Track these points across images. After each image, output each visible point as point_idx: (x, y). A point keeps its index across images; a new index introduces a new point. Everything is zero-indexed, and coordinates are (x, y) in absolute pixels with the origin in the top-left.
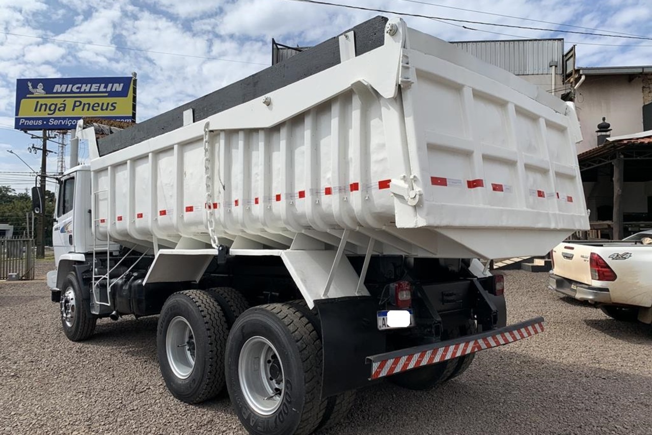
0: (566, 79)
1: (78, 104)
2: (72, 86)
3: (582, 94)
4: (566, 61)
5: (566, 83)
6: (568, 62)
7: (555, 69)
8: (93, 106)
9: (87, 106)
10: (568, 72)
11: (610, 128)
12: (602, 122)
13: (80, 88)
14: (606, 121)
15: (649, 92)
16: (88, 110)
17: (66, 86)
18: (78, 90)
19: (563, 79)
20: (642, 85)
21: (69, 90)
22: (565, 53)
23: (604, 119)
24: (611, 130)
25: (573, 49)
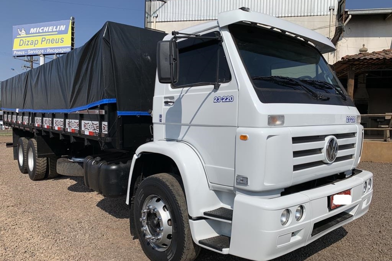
0: (340, 18)
1: (44, 39)
2: (39, 29)
3: (350, 28)
4: (341, 6)
5: (339, 21)
7: (333, 11)
8: (52, 41)
9: (48, 41)
10: (341, 13)
12: (362, 47)
13: (43, 30)
14: (365, 47)
16: (49, 43)
17: (36, 29)
18: (42, 31)
19: (338, 18)
21: (37, 32)
23: (364, 45)
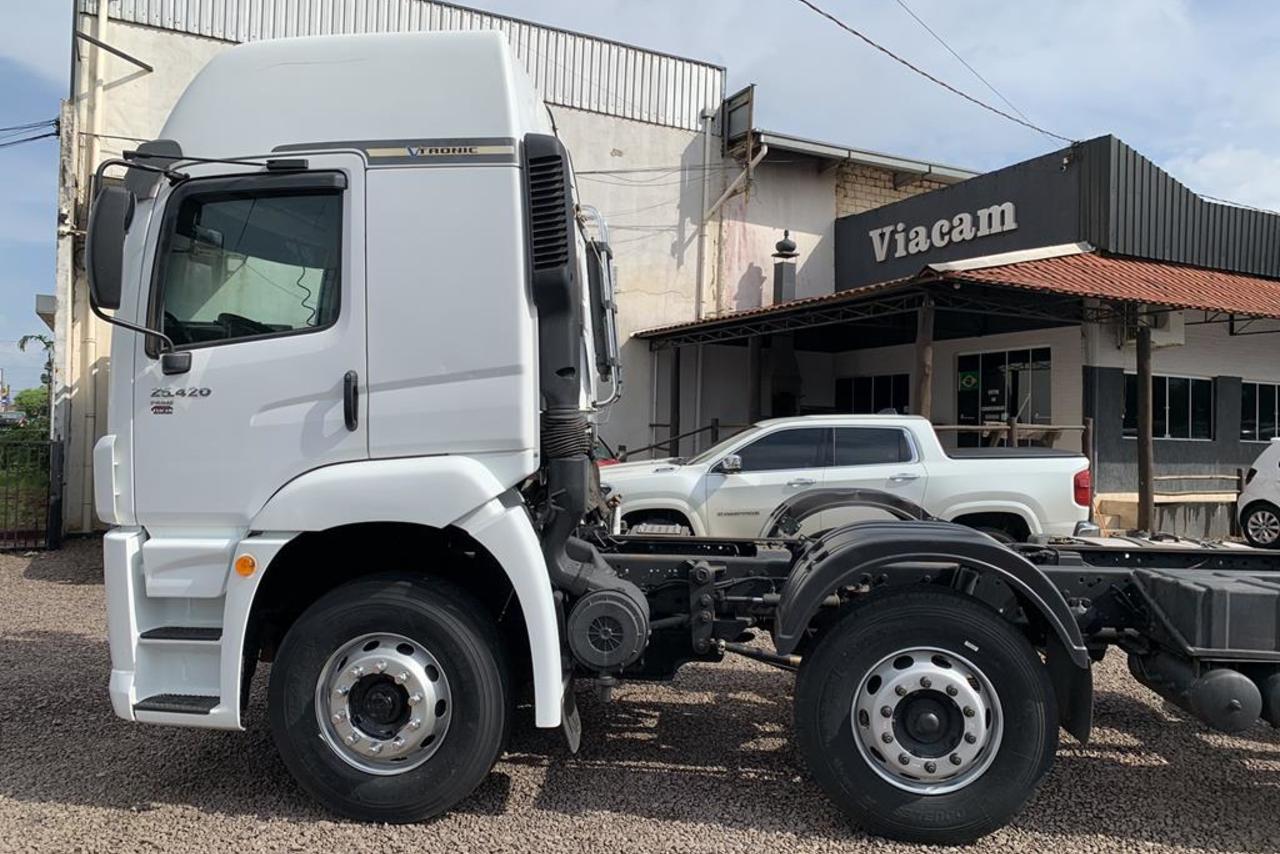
0: (728, 149)
4: (730, 113)
5: (727, 156)
6: (733, 115)
7: (712, 125)
10: (732, 135)
11: (794, 252)
12: (783, 238)
14: (789, 238)
15: (845, 196)
19: (723, 146)
20: (835, 182)
22: (727, 97)
23: (786, 234)
24: (798, 255)
25: (749, 90)
